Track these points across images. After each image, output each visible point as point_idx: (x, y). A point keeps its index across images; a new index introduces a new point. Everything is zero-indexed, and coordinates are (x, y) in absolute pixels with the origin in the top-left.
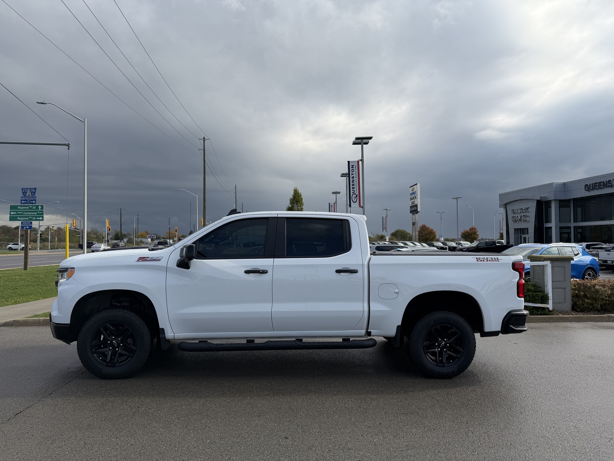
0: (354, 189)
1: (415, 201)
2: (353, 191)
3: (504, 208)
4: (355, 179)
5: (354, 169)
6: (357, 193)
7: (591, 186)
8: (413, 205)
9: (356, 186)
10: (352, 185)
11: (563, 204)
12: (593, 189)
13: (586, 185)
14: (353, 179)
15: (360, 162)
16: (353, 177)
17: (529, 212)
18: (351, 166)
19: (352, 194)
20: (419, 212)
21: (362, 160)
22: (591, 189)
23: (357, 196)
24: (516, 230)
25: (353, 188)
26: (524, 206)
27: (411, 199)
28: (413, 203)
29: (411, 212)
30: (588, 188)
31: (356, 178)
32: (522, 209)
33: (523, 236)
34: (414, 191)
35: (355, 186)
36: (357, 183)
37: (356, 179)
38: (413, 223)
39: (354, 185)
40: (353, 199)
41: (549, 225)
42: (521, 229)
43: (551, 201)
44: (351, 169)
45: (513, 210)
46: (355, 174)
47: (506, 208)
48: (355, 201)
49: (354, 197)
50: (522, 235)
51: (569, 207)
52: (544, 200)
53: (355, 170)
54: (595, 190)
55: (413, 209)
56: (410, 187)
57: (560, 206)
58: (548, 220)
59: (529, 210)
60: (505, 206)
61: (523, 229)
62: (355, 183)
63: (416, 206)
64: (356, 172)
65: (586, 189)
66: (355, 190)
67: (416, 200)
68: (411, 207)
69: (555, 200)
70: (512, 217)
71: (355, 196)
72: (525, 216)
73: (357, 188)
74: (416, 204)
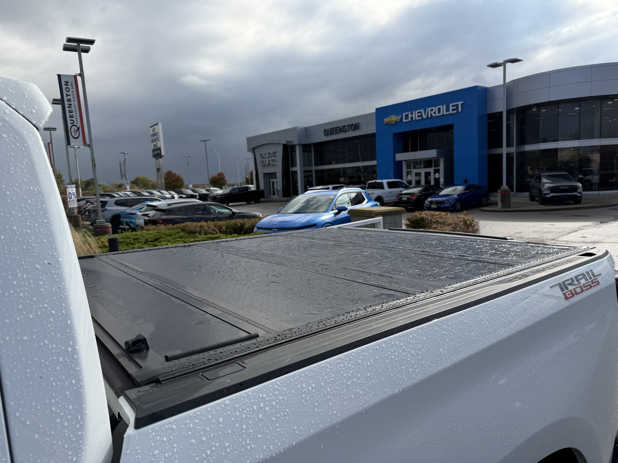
0: (73, 117)
1: (157, 144)
2: (72, 122)
3: (252, 152)
4: (72, 103)
5: (70, 87)
6: (79, 125)
7: (329, 131)
8: (156, 148)
9: (76, 114)
10: (69, 112)
11: (306, 148)
12: (331, 134)
13: (325, 130)
14: (69, 103)
15: (79, 78)
16: (70, 99)
17: (276, 156)
18: (63, 83)
19: (69, 125)
20: (163, 156)
21: (82, 75)
22: (329, 133)
23: (78, 129)
24: (265, 175)
25: (71, 117)
26: (272, 150)
27: (153, 141)
28: (155, 145)
29: (154, 156)
30: (327, 132)
31: (74, 101)
32: (269, 154)
33: (272, 180)
34: (155, 132)
35: (74, 113)
36: (77, 110)
37: (74, 103)
38: (157, 169)
39: (72, 112)
40: (73, 134)
41: (294, 169)
42: (269, 174)
43: (295, 145)
44: (64, 87)
45: (262, 155)
46: (72, 95)
47: (254, 152)
48: (76, 136)
49: (75, 130)
50: (270, 179)
51: (310, 151)
52: (289, 144)
53: (71, 90)
54: (333, 135)
55: (156, 152)
56: (151, 127)
57: (304, 151)
58: (294, 165)
59: (276, 154)
60: (253, 150)
61: (271, 173)
62: (73, 109)
63: (159, 149)
64: (73, 92)
65: (325, 134)
66: (74, 119)
67: (158, 142)
68: (153, 150)
69: (299, 144)
70: (261, 161)
71: (76, 128)
72: (273, 161)
73: (78, 117)
74: (159, 146)
